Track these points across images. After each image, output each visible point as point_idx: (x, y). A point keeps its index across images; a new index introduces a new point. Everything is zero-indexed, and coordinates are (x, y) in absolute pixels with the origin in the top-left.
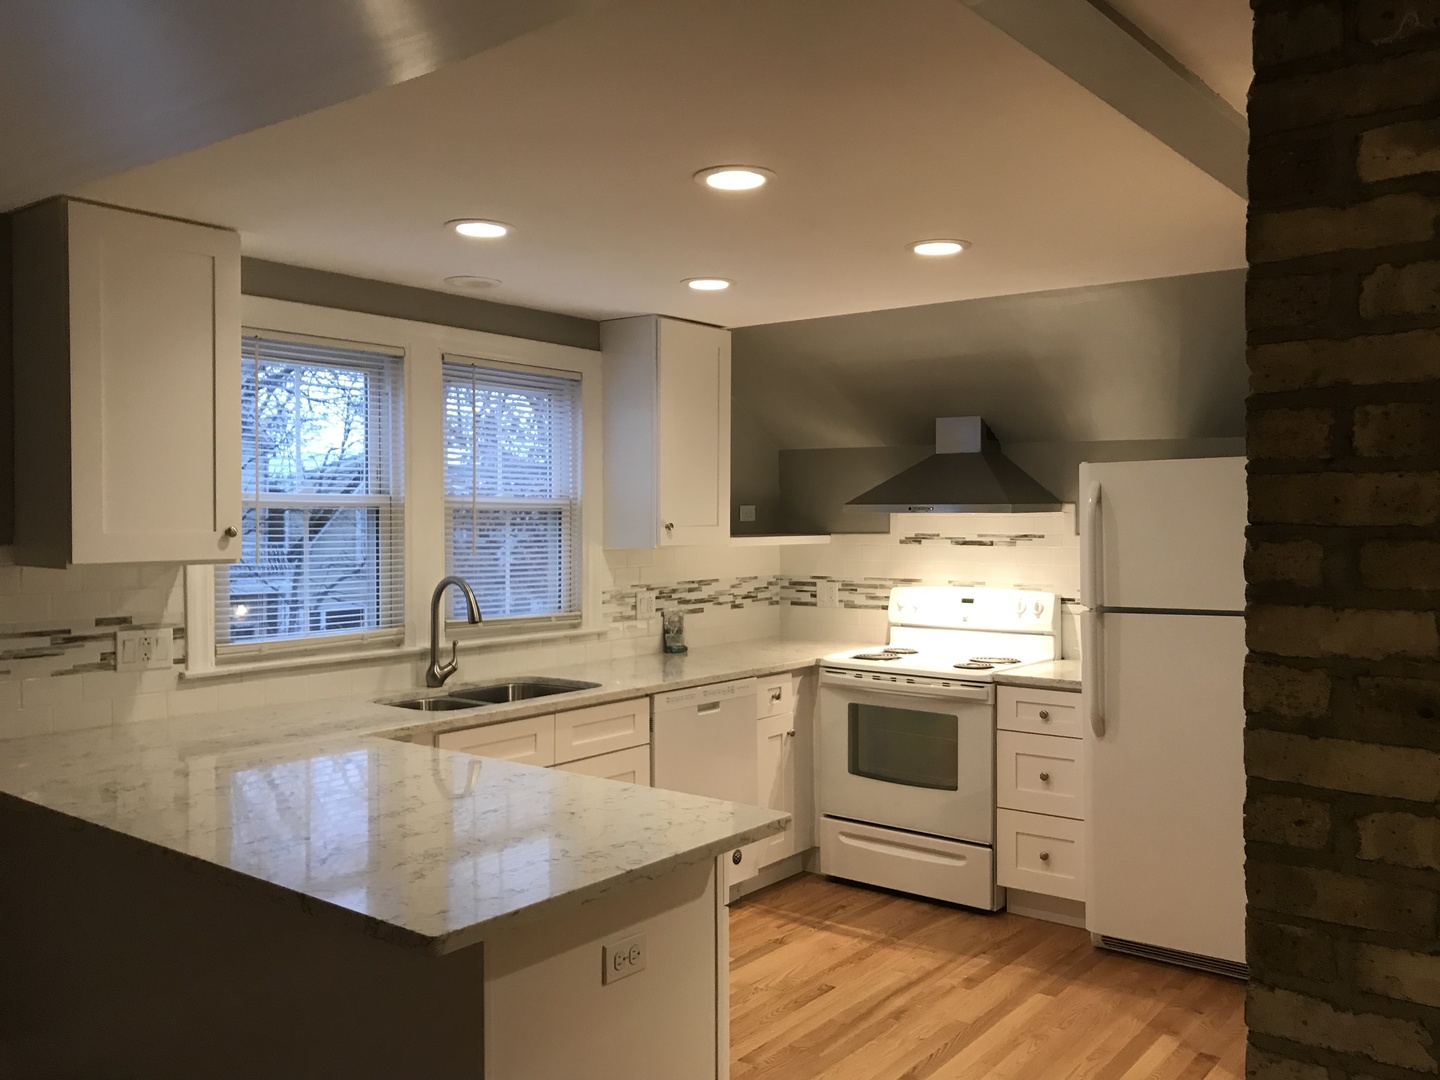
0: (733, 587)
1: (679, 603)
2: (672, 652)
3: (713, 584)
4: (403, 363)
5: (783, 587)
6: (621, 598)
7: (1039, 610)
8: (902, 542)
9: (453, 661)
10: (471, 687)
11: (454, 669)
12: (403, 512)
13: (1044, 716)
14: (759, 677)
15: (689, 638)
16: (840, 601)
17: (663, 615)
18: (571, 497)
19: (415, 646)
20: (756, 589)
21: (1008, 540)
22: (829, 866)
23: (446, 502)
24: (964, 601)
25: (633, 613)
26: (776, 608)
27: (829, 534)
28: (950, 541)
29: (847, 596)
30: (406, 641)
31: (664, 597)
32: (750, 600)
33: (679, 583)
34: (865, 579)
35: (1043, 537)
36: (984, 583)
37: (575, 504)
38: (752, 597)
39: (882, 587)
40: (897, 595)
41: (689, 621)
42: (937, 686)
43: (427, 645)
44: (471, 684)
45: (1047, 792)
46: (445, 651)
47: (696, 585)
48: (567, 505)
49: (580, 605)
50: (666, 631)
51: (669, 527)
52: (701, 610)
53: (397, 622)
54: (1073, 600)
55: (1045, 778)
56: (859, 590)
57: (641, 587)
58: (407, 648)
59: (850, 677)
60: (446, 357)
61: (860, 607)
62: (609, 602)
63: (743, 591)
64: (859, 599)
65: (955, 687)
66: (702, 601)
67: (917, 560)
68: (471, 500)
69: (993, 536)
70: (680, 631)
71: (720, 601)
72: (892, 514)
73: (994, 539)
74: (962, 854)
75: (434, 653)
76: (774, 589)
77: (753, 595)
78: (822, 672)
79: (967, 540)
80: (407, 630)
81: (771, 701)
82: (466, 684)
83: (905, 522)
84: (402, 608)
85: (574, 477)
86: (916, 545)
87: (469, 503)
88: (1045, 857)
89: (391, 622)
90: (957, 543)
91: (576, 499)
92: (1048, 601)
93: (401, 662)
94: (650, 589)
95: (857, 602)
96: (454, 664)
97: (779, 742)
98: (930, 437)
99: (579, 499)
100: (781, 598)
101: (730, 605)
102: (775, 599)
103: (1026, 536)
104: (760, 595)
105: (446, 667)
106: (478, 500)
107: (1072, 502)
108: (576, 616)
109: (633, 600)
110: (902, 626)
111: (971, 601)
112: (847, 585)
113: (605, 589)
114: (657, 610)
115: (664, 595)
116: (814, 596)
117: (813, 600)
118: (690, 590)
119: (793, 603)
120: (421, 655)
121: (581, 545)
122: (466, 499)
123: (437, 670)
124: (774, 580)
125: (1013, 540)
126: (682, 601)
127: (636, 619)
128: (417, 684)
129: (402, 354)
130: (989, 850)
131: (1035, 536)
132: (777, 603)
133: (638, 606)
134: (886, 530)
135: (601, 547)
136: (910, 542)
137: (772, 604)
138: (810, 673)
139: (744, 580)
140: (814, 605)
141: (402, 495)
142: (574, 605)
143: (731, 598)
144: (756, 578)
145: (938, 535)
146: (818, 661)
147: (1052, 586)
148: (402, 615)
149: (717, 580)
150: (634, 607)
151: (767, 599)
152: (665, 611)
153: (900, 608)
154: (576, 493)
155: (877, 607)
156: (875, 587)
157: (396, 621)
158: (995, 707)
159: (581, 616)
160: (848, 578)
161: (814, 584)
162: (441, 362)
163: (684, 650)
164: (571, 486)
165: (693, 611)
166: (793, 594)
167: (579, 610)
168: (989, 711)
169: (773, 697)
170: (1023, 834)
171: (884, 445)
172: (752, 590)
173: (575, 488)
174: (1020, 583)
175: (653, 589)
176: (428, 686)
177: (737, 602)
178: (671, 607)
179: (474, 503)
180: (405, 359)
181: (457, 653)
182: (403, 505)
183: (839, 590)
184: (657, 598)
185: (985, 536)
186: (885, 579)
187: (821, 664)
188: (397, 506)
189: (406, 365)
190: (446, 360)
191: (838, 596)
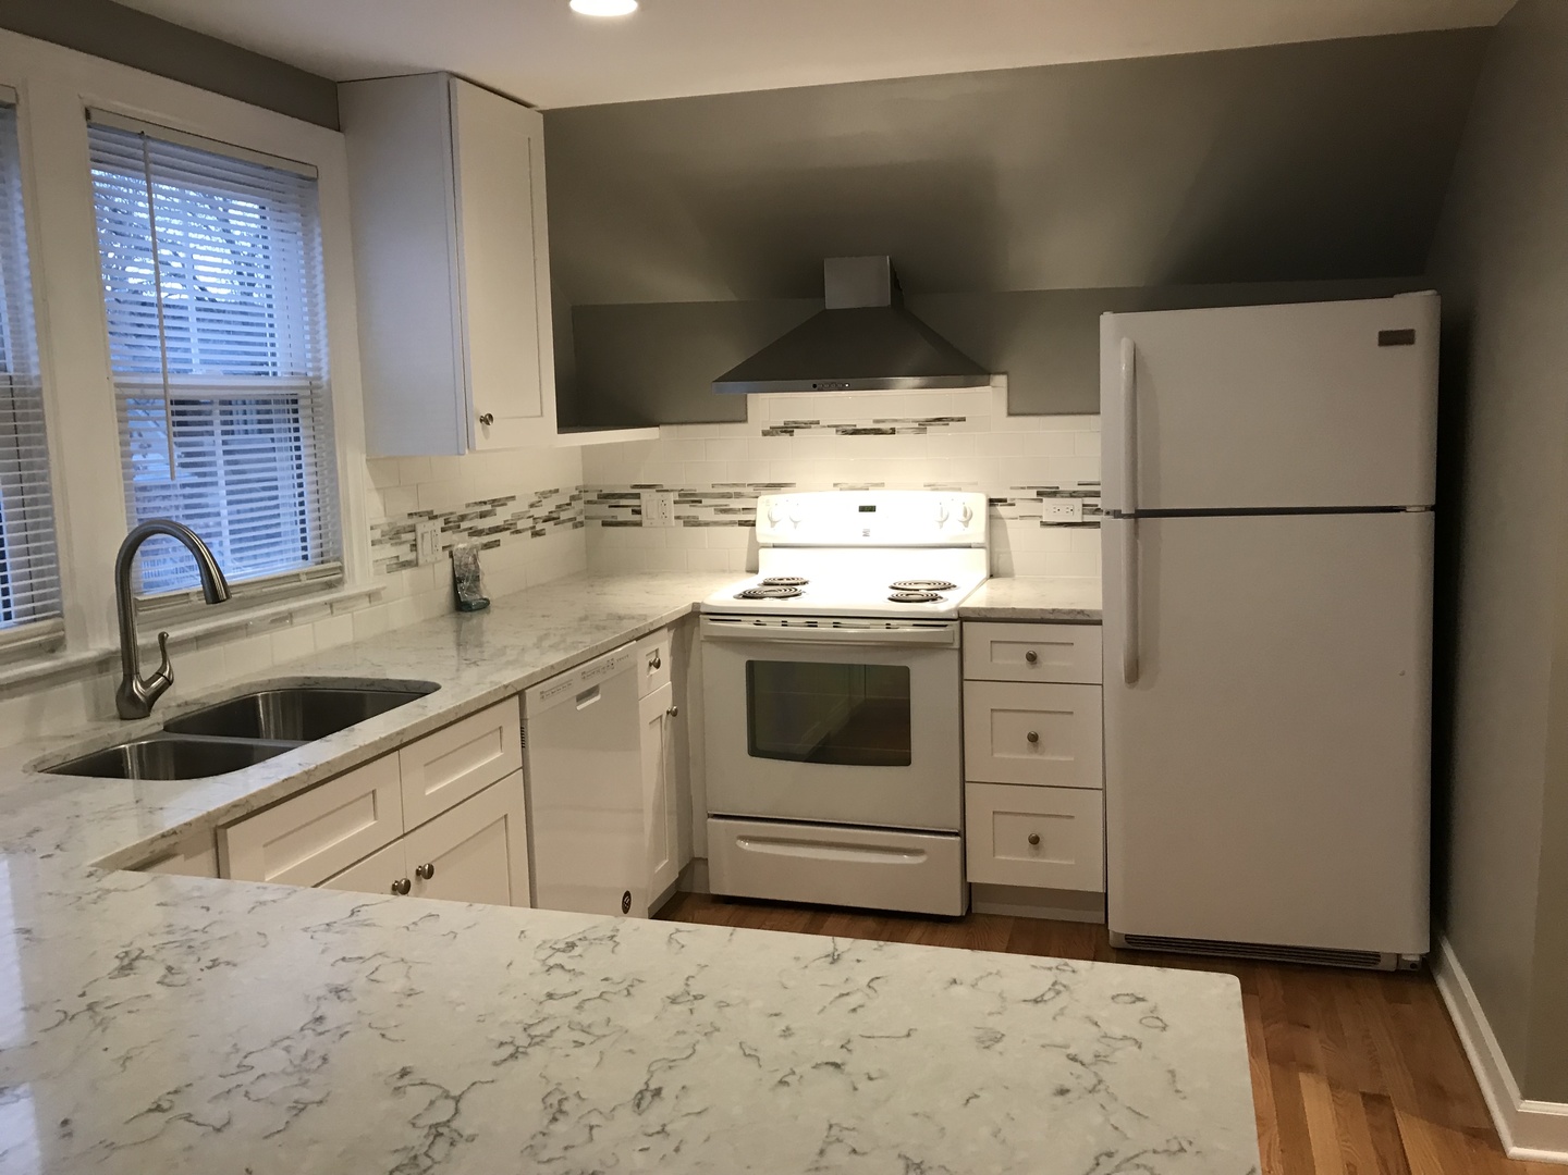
0: (532, 506)
1: (471, 535)
2: (471, 610)
3: (510, 503)
4: (14, 117)
5: (589, 502)
6: (394, 535)
7: (968, 517)
8: (765, 433)
9: (163, 668)
10: (195, 708)
11: (169, 682)
12: (39, 405)
13: (1032, 658)
14: (637, 639)
15: (490, 587)
16: (677, 518)
17: (451, 556)
18: (310, 374)
19: (87, 649)
20: (559, 507)
21: (916, 425)
22: (725, 883)
23: (118, 385)
24: (863, 509)
25: (411, 556)
26: (581, 530)
27: (658, 426)
28: (834, 429)
29: (687, 510)
30: (69, 642)
31: (450, 528)
32: (552, 523)
33: (468, 505)
34: (713, 486)
35: (963, 419)
36: (882, 484)
37: (319, 387)
38: (554, 519)
39: (739, 495)
40: (767, 506)
41: (487, 559)
42: (878, 629)
43: (113, 642)
44: (195, 702)
45: (1035, 757)
46: (148, 650)
47: (488, 507)
48: (307, 388)
49: (340, 550)
50: (456, 581)
51: (487, 420)
52: (496, 543)
53: (45, 609)
54: (1005, 501)
55: (1033, 738)
56: (705, 501)
57: (420, 515)
58: (73, 655)
59: (747, 625)
60: (93, 113)
61: (707, 524)
62: (380, 542)
63: (542, 512)
64: (705, 513)
65: (908, 629)
66: (497, 530)
67: (785, 457)
68: (159, 380)
69: (896, 421)
70: (477, 579)
71: (519, 527)
72: (749, 395)
73: (896, 426)
74: (918, 847)
75: (129, 653)
76: (579, 505)
77: (555, 515)
78: (704, 620)
79: (858, 427)
80: (68, 621)
81: (649, 669)
82: (186, 703)
83: (769, 406)
84: (57, 583)
85: (315, 341)
86: (786, 437)
87: (155, 386)
88: (1035, 841)
89: (34, 611)
90: (845, 432)
91: (319, 378)
92: (979, 504)
93: (66, 682)
94: (432, 517)
95: (702, 518)
96: (166, 674)
97: (659, 726)
98: (814, 286)
99: (325, 379)
100: (586, 518)
101: (529, 533)
102: (580, 519)
103: (939, 419)
104: (564, 516)
105: (153, 679)
106: (172, 380)
107: (1003, 373)
108: (335, 568)
109: (410, 536)
110: (774, 547)
111: (872, 509)
112: (686, 495)
113: (374, 523)
114: (444, 548)
115: (451, 524)
116: (637, 512)
117: (636, 518)
118: (483, 515)
119: (605, 524)
120: (102, 664)
121: (332, 453)
122: (149, 380)
123: (137, 688)
124: (576, 493)
125: (923, 426)
126: (475, 533)
127: (417, 565)
128: (97, 715)
129: (13, 101)
130: (958, 839)
131: (952, 420)
132: (582, 524)
133: (419, 547)
134: (744, 418)
135: (364, 457)
136: (777, 434)
137: (575, 526)
138: (688, 623)
139: (545, 495)
140: (639, 524)
141: (35, 372)
142: (328, 552)
143: (530, 523)
144: (557, 491)
145: (818, 423)
146: (696, 606)
147: (976, 484)
148: (57, 595)
149: (513, 498)
150: (414, 547)
151: (570, 520)
152: (454, 549)
153: (773, 523)
154: (319, 369)
155: (732, 523)
156: (728, 496)
157: (45, 606)
158: (961, 650)
159: (341, 569)
160: (687, 483)
161: (637, 496)
162: (84, 123)
163: (484, 605)
164: (309, 356)
165: (487, 546)
166: (604, 510)
167: (338, 559)
168: (956, 655)
169: (650, 664)
170: (1002, 813)
171: (735, 299)
172: (554, 509)
173: (316, 360)
174: (932, 481)
175: (436, 517)
176: (123, 718)
177: (538, 528)
178: (462, 543)
179: (165, 386)
180: (20, 112)
181: (168, 651)
182: (39, 392)
183: (675, 502)
184: (443, 530)
185: (883, 421)
186: (743, 485)
187: (702, 610)
188: (24, 392)
189: (20, 125)
190: (95, 118)
191: (673, 510)
